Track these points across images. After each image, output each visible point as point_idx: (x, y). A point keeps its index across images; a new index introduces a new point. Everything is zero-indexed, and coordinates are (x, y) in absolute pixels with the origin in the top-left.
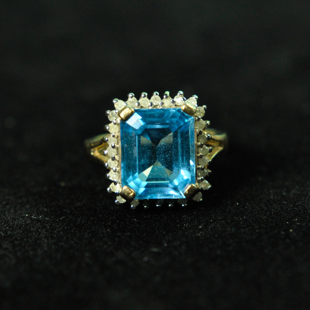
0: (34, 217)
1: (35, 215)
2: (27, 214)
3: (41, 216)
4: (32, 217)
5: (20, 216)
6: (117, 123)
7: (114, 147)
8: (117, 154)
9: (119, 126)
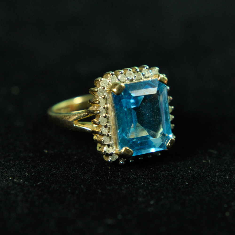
0: (16, 180)
1: (17, 178)
2: (10, 177)
3: (22, 180)
4: (15, 180)
5: (5, 179)
6: (105, 98)
7: (105, 117)
8: (107, 123)
9: (105, 100)
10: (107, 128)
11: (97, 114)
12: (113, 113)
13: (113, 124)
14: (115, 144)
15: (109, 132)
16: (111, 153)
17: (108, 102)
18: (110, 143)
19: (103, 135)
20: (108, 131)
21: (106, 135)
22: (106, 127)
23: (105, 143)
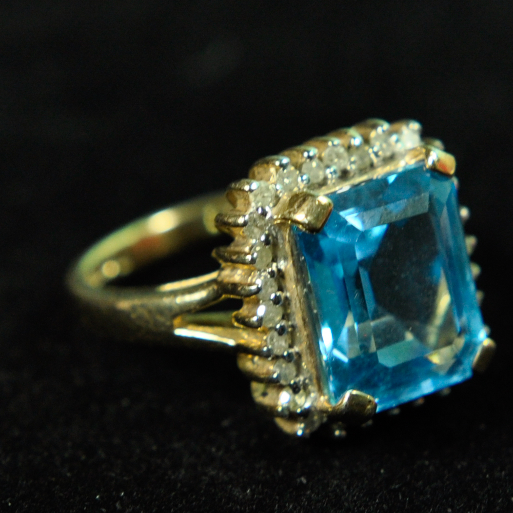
6: (272, 241)
7: (277, 301)
8: (283, 318)
9: (271, 247)
10: (285, 336)
11: (250, 294)
12: (301, 287)
13: (304, 320)
14: (315, 381)
15: (291, 346)
16: (305, 409)
17: (280, 254)
18: (297, 380)
19: (276, 358)
20: (287, 344)
21: (283, 357)
22: (282, 331)
23: (283, 382)
